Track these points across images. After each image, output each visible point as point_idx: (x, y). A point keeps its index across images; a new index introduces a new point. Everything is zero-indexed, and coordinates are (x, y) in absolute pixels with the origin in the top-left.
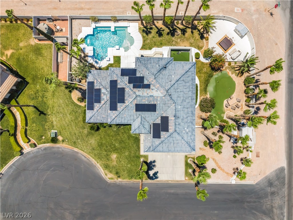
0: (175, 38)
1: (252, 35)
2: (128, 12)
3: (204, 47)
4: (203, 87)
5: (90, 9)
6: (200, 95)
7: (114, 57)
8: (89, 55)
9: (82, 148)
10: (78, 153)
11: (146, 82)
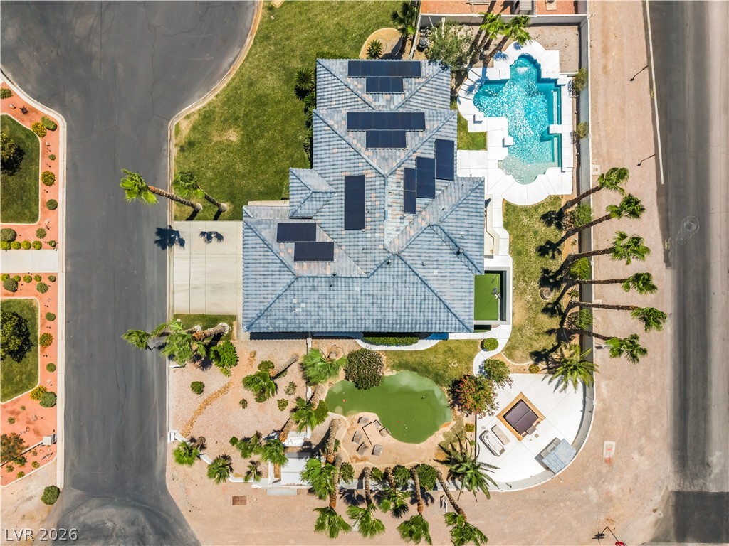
0: (534, 288)
1: (543, 482)
2: (598, 167)
3: (514, 363)
4: (410, 360)
5: (605, 70)
6: (391, 352)
7: (484, 134)
8: (488, 68)
9: (255, 55)
10: (242, 46)
11: (420, 203)
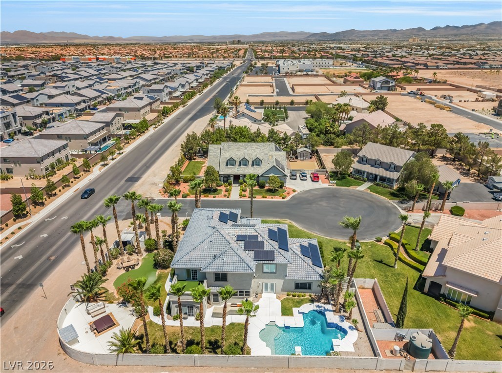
0: (187, 338)
3: (140, 325)
4: (161, 281)
7: (292, 315)
8: (332, 312)
11: (242, 243)
